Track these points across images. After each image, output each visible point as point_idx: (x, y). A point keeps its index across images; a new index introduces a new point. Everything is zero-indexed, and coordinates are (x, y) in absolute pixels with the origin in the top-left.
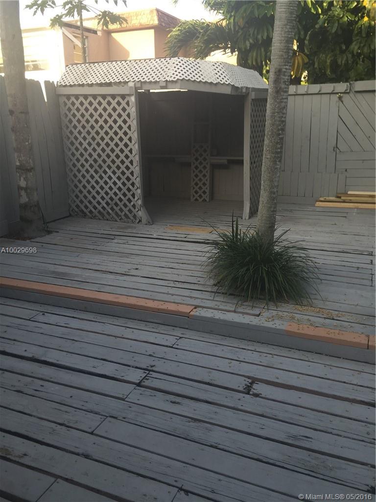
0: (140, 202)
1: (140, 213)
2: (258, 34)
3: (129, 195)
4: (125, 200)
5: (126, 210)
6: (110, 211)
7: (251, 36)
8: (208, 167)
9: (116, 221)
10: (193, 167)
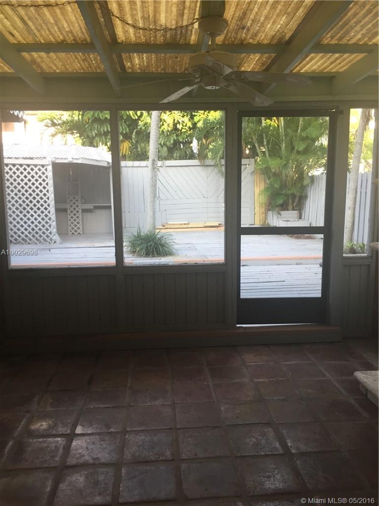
0: (55, 230)
1: (55, 237)
2: (101, 128)
3: (47, 226)
4: (44, 229)
5: (44, 236)
6: (32, 238)
7: (96, 128)
8: (80, 211)
9: (36, 244)
10: (69, 211)
